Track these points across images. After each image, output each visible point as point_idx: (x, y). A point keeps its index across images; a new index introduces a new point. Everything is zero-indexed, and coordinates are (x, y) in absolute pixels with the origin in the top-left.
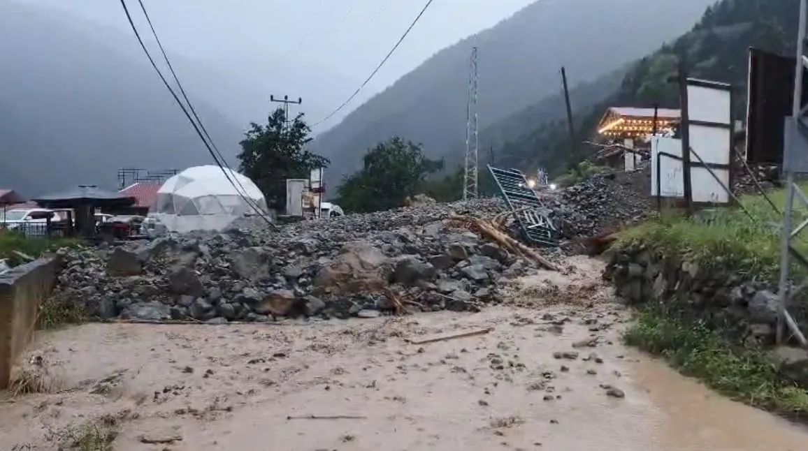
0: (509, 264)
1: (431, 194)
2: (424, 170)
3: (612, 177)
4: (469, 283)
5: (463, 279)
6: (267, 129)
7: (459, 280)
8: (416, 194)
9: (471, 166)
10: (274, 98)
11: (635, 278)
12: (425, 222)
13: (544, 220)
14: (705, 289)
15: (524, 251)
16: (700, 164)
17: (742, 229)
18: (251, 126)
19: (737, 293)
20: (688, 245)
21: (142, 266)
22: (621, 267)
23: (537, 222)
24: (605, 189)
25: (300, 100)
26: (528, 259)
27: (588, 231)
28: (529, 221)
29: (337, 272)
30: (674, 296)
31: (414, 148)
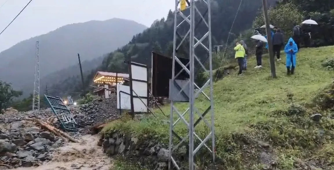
0: (55, 141)
1: (16, 107)
2: (12, 96)
3: (101, 101)
4: (35, 152)
5: (31, 150)
7: (29, 151)
8: (7, 108)
9: (36, 94)
11: (112, 144)
12: (12, 122)
13: (72, 119)
14: (141, 148)
15: (62, 134)
16: (137, 97)
17: (153, 123)
19: (153, 150)
20: (134, 130)
22: (106, 140)
23: (68, 121)
24: (98, 106)
26: (64, 138)
27: (91, 124)
28: (64, 120)
30: (128, 152)
31: (7, 85)
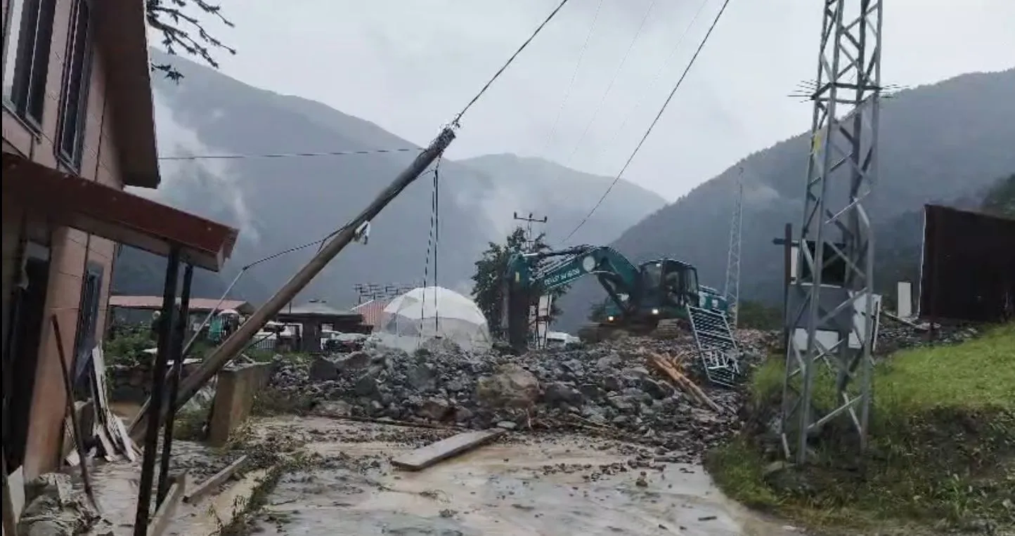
4: (612, 410)
5: (606, 407)
6: (505, 249)
7: (603, 407)
10: (518, 216)
13: (730, 362)
18: (489, 245)
21: (337, 372)
23: (721, 364)
25: (546, 218)
28: (712, 362)
29: (488, 389)
